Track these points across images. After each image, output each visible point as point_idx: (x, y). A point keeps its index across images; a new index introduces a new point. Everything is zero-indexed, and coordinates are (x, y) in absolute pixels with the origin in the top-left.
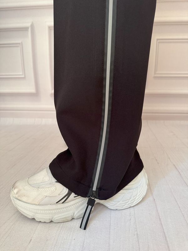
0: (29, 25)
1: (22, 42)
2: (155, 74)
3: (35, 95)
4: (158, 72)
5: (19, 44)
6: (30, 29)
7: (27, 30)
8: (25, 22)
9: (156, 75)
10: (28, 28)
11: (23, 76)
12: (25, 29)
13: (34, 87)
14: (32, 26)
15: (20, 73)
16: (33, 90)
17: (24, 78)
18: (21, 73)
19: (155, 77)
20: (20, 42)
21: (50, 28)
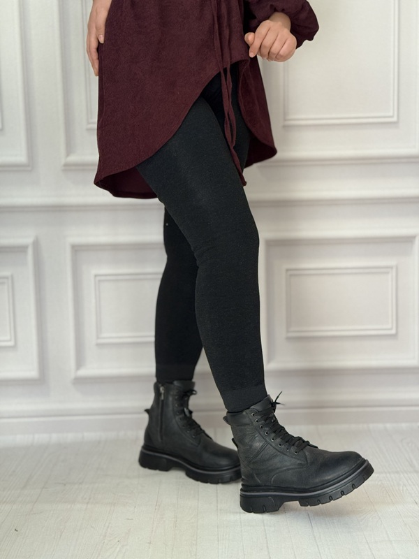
0: (28, 241)
1: (12, 276)
3: (39, 383)
5: (7, 278)
6: (30, 251)
7: (26, 251)
8: (23, 236)
9: (289, 335)
10: (27, 247)
11: (11, 343)
12: (22, 249)
13: (36, 365)
14: (36, 244)
15: (6, 339)
16: (34, 374)
17: (14, 347)
18: (8, 339)
19: (288, 339)
20: (7, 273)
21: (77, 249)
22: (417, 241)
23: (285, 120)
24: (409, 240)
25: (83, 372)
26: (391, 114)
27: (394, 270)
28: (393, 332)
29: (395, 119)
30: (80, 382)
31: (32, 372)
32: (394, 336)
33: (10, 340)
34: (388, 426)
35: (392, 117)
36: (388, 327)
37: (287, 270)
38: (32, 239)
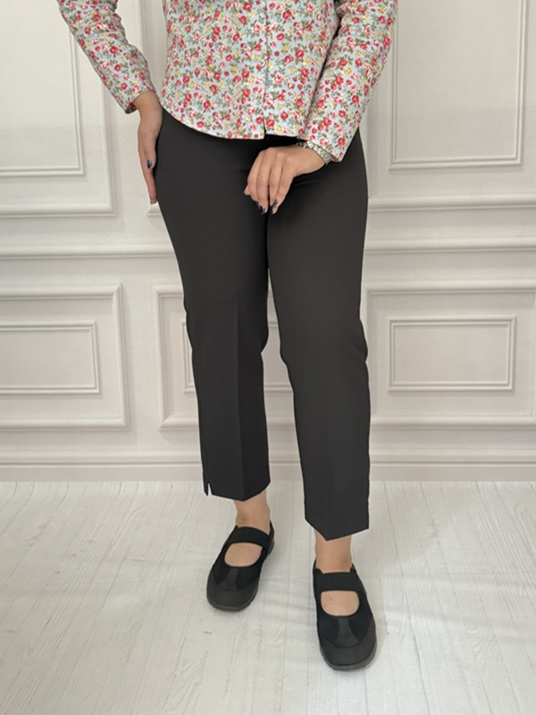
0: (113, 288)
1: (96, 323)
2: (391, 385)
3: (125, 430)
4: (396, 383)
5: (91, 326)
6: (115, 298)
7: (110, 299)
8: (106, 283)
9: (393, 388)
10: (112, 295)
11: (97, 391)
12: (107, 297)
13: (122, 412)
14: (121, 291)
15: (90, 385)
16: (120, 421)
17: (99, 395)
18: (93, 386)
19: (391, 392)
20: (91, 322)
21: (163, 297)
23: (393, 163)
24: (532, 291)
25: (171, 420)
27: (513, 322)
28: (509, 388)
29: (518, 162)
30: (167, 430)
31: (118, 420)
32: (511, 392)
33: (95, 388)
34: (499, 484)
35: (515, 159)
36: (504, 382)
37: (391, 322)
38: (116, 288)
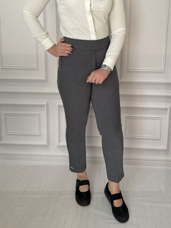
1: (40, 114)
3: (47, 147)
4: (126, 135)
6: (45, 106)
8: (43, 102)
12: (43, 106)
13: (46, 141)
14: (47, 105)
16: (45, 144)
17: (40, 135)
20: (38, 113)
21: (59, 106)
22: (169, 110)
23: (127, 69)
24: (166, 109)
25: (60, 144)
26: (162, 69)
27: (160, 118)
28: (159, 138)
29: (163, 71)
30: (59, 147)
33: (38, 133)
34: (155, 167)
35: (162, 70)
36: (157, 136)
37: (126, 117)
38: (46, 103)
